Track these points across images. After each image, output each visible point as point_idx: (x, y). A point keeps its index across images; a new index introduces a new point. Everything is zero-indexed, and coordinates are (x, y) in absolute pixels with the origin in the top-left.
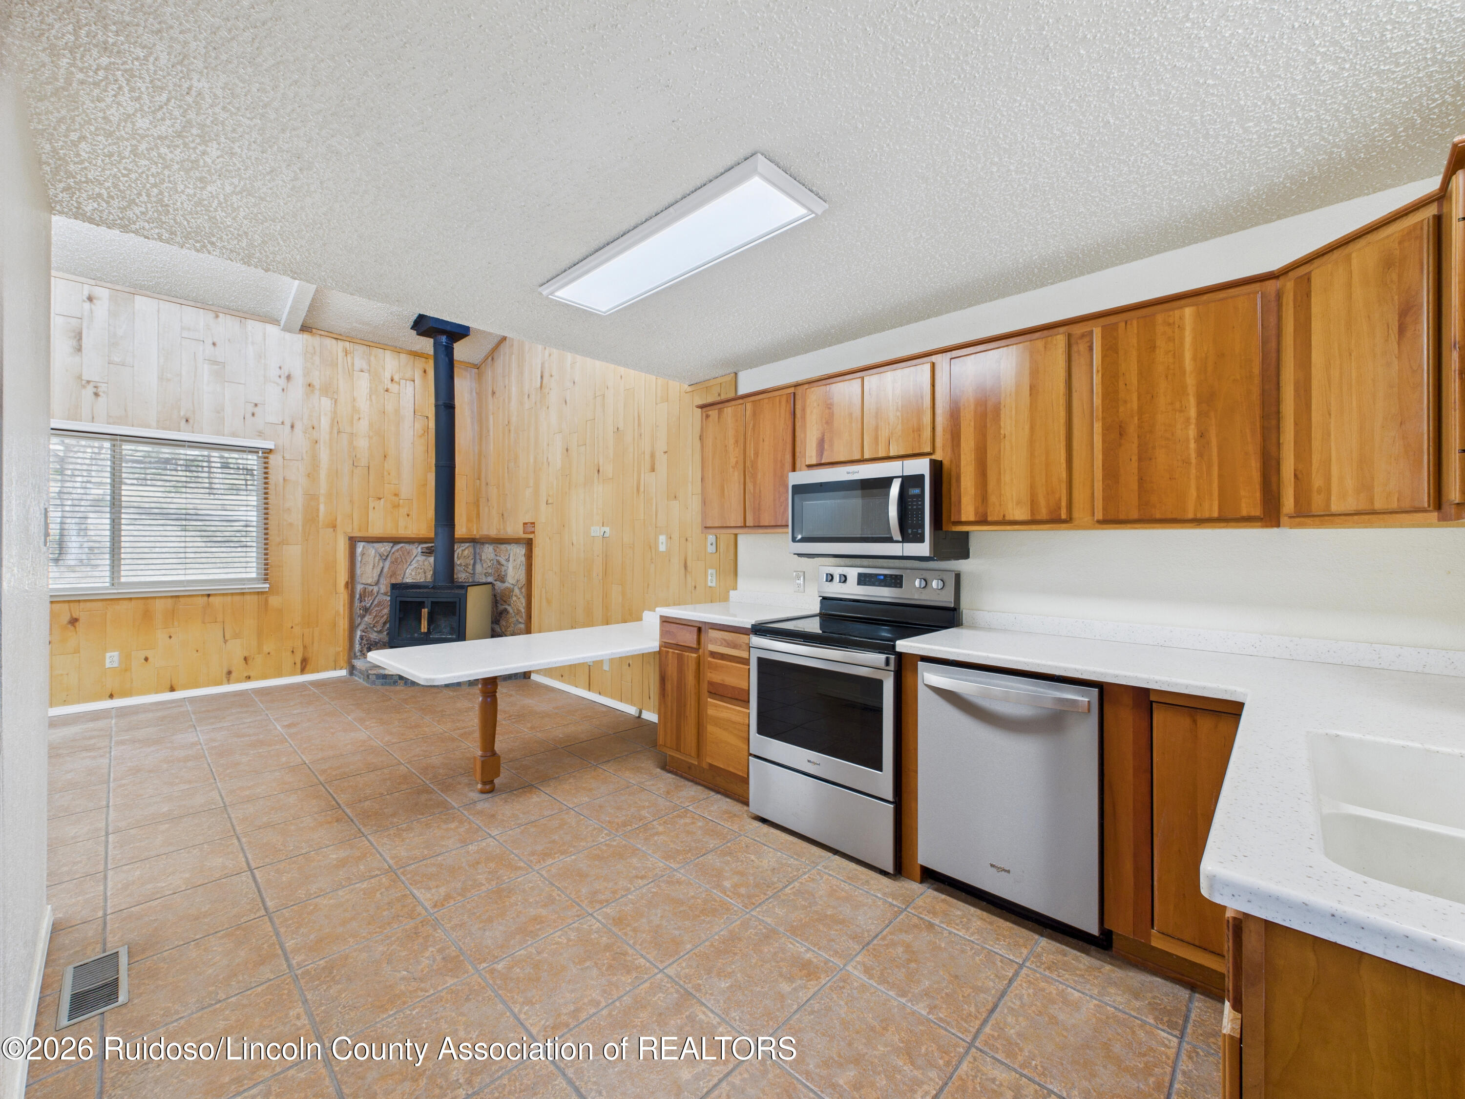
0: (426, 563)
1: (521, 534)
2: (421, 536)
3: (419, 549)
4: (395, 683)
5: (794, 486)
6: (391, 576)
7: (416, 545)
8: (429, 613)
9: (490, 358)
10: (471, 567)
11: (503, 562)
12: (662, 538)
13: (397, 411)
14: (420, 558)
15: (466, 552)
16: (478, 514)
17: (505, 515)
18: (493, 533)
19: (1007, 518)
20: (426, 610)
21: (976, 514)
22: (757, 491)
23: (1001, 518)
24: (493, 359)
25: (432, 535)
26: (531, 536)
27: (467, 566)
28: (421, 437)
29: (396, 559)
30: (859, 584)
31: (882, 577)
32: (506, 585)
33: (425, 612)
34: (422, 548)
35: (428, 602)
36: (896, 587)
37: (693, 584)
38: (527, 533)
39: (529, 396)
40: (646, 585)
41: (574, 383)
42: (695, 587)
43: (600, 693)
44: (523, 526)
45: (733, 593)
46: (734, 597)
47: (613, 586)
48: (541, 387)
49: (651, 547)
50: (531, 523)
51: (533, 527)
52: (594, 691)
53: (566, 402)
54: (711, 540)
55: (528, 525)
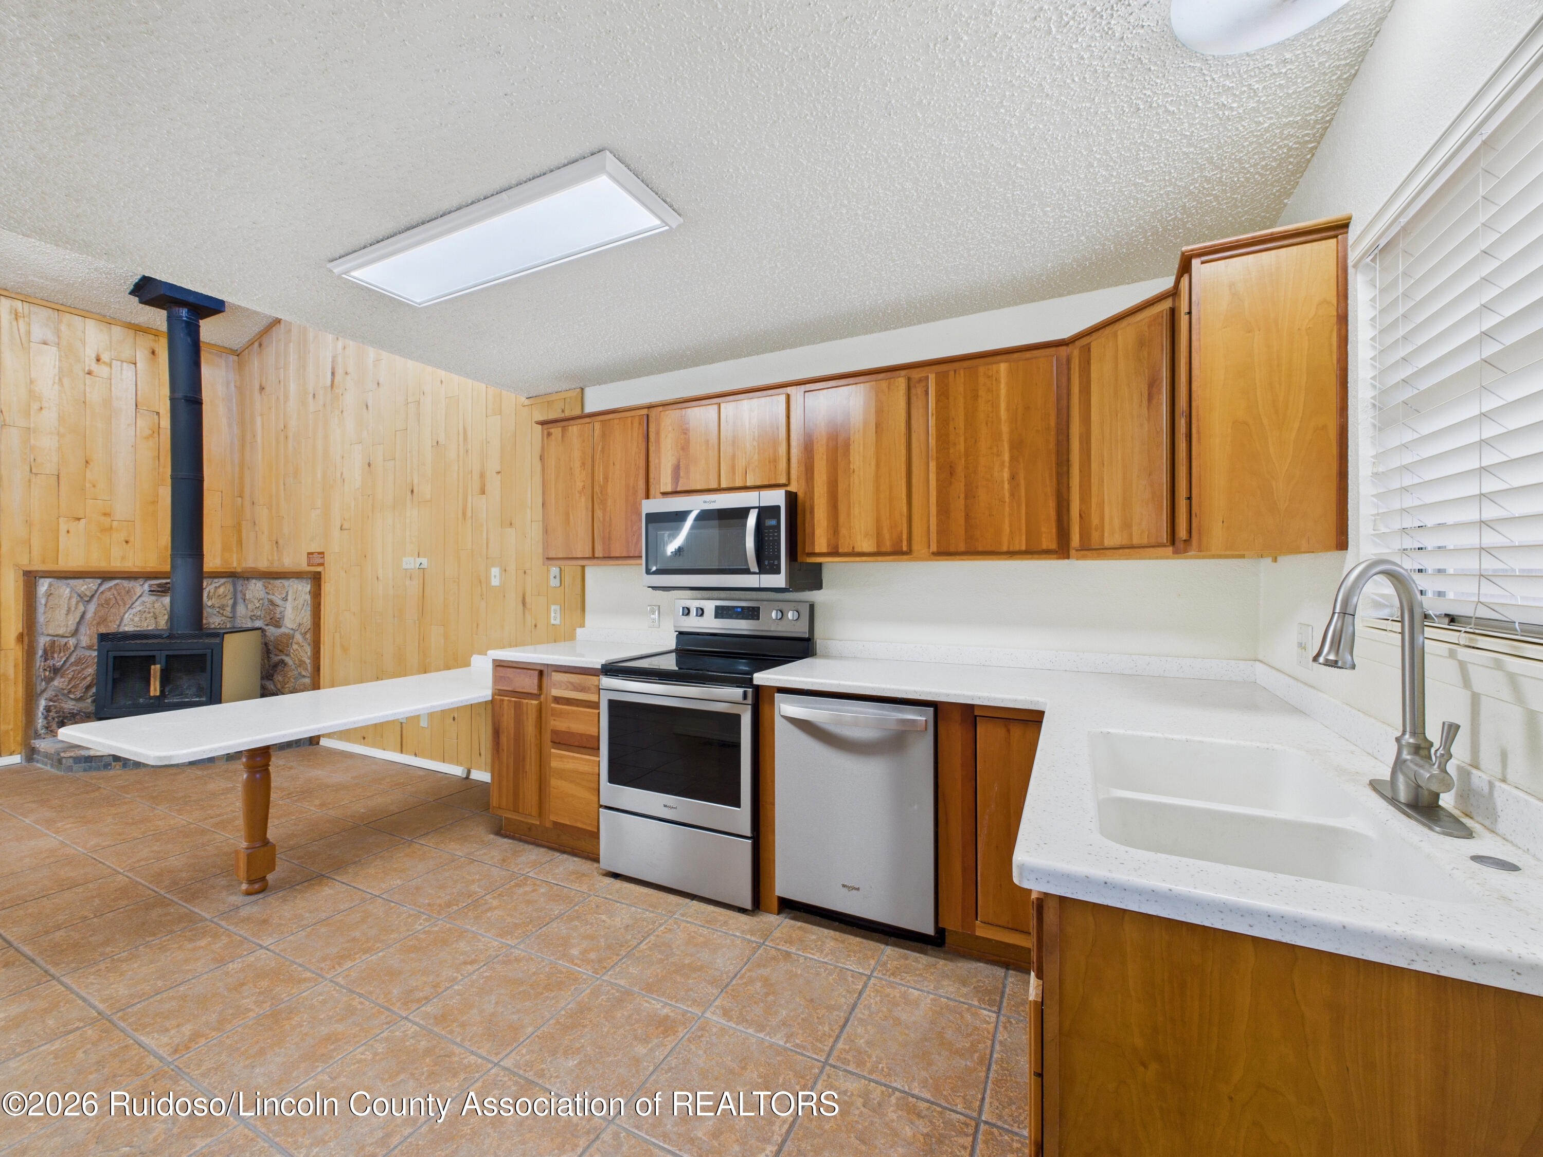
0: (156, 605)
1: (303, 566)
2: (149, 570)
3: (146, 587)
4: (107, 766)
5: (647, 515)
6: (98, 624)
7: (141, 581)
8: (162, 670)
9: (256, 344)
10: (229, 609)
11: (278, 601)
12: (495, 571)
13: (107, 402)
14: (149, 599)
15: (221, 590)
16: (240, 543)
17: (280, 542)
18: (263, 564)
19: (856, 550)
20: (158, 666)
21: (828, 545)
22: (608, 519)
23: (850, 550)
24: (260, 345)
25: (168, 568)
26: (319, 569)
27: (222, 607)
28: (147, 438)
29: (107, 601)
30: (716, 617)
31: (739, 610)
32: (283, 630)
33: (156, 669)
34: (150, 586)
35: (161, 656)
36: (753, 619)
37: (533, 622)
38: (313, 566)
39: (314, 395)
40: (475, 625)
41: (379, 384)
42: (535, 626)
43: (415, 755)
44: (308, 557)
45: (580, 630)
46: (582, 634)
47: (433, 627)
48: (332, 386)
49: (481, 581)
50: (319, 553)
51: (321, 558)
52: (408, 753)
53: (367, 406)
54: (554, 572)
55: (314, 555)
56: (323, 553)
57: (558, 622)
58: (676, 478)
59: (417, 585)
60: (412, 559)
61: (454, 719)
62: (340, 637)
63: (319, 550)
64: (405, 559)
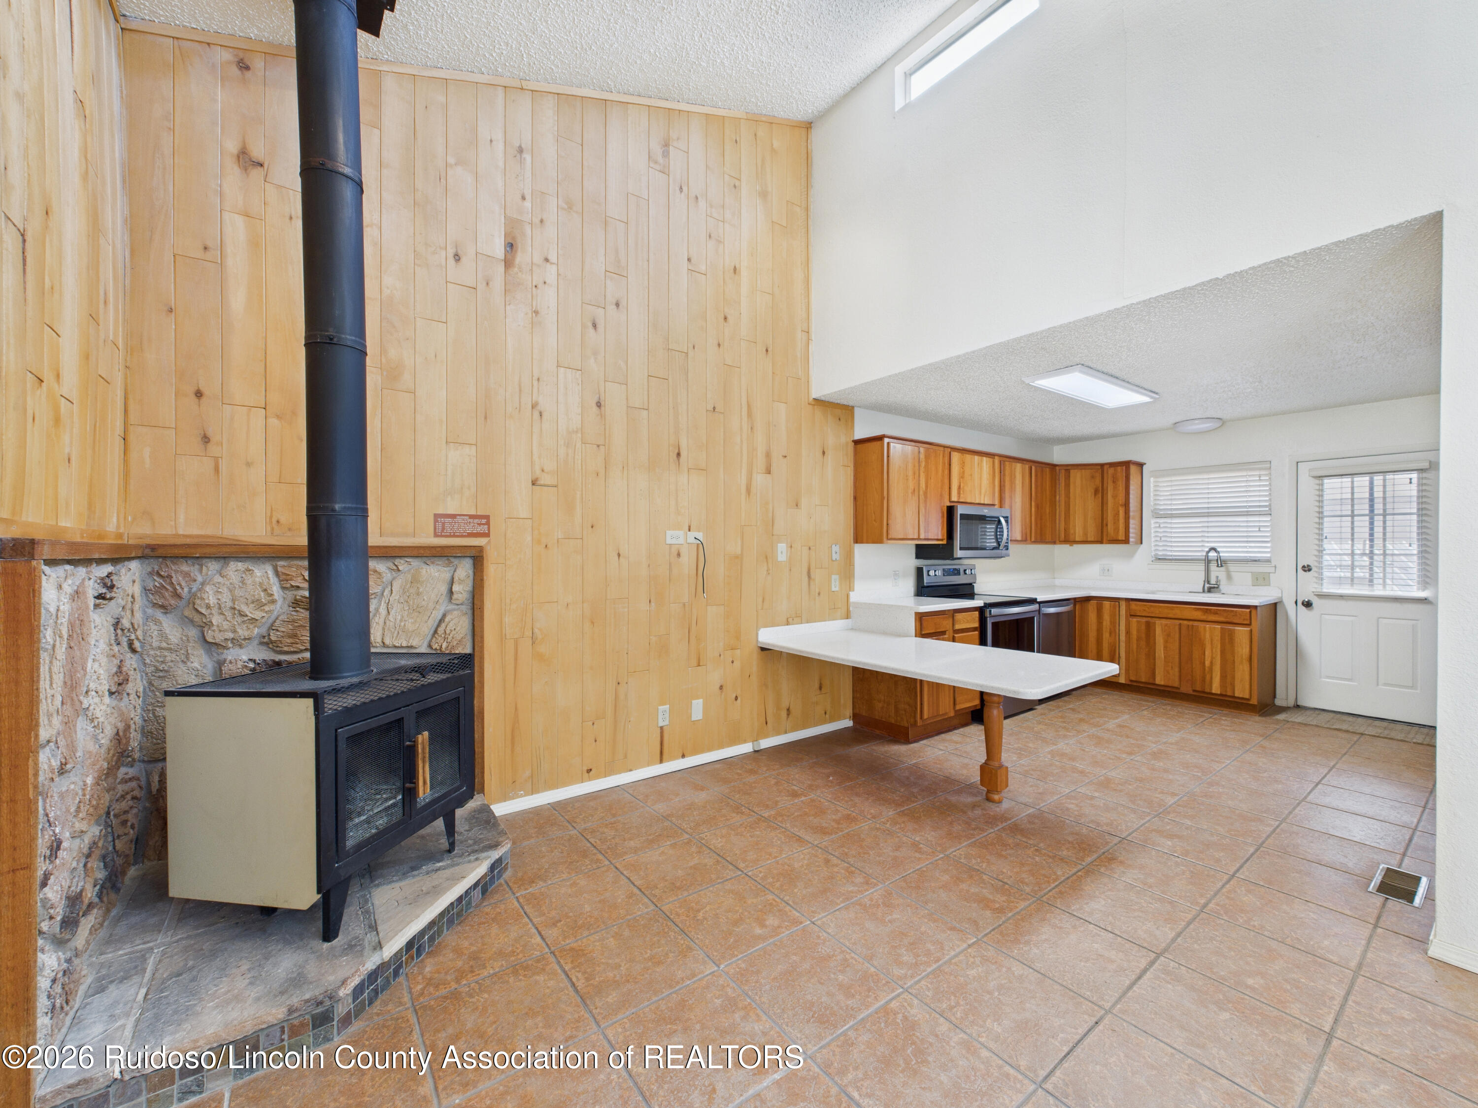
1: (423, 536)
5: (961, 514)
12: (782, 547)
26: (475, 542)
31: (952, 570)
35: (410, 715)
37: (817, 591)
38: (454, 536)
39: (457, 258)
40: (760, 599)
41: (617, 305)
42: (819, 594)
43: (683, 756)
44: (436, 521)
45: (852, 594)
46: (854, 597)
47: (709, 608)
48: (508, 263)
49: (767, 557)
50: (471, 517)
51: (480, 524)
52: (672, 758)
53: (595, 326)
54: (835, 548)
55: (459, 519)
56: (487, 517)
57: (837, 589)
58: (959, 493)
59: (688, 560)
60: (681, 533)
61: (736, 698)
62: (533, 643)
63: (473, 512)
64: (669, 533)
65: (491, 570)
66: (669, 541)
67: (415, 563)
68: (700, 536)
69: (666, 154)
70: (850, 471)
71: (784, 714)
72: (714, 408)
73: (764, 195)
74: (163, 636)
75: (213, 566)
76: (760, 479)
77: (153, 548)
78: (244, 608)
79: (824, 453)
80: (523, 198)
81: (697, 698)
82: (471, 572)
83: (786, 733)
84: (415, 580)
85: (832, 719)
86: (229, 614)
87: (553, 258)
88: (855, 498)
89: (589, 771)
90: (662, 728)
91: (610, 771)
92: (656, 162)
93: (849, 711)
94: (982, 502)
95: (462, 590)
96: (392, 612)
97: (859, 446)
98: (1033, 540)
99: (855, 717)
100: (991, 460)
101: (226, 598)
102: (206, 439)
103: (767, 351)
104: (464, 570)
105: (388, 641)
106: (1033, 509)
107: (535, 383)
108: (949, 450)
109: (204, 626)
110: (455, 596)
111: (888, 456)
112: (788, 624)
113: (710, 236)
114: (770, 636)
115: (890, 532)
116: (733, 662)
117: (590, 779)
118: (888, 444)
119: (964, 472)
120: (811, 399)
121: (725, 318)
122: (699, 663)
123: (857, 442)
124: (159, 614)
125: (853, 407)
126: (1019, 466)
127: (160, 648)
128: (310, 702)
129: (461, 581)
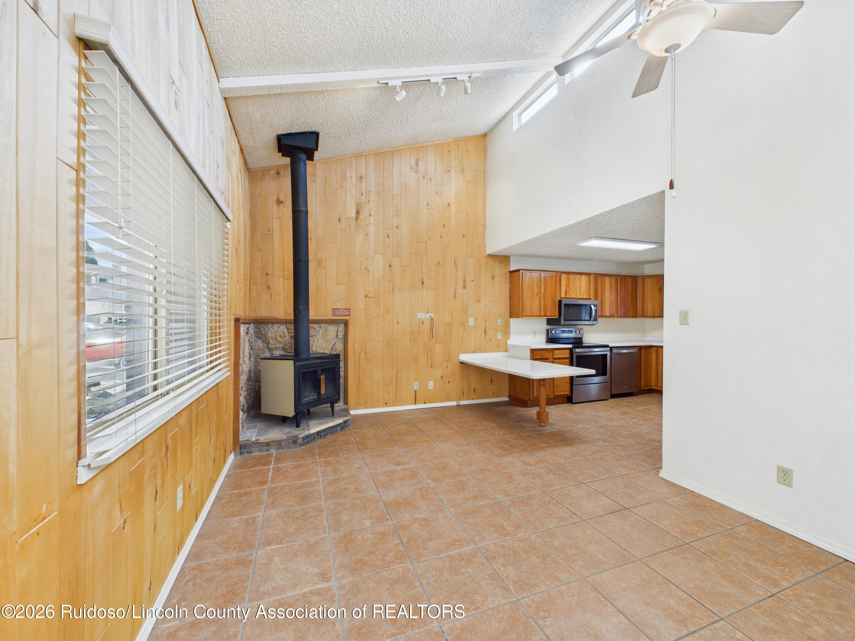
1: (329, 316)
5: (564, 304)
12: (471, 320)
22: (545, 304)
26: (345, 318)
33: (322, 378)
37: (490, 339)
38: (339, 316)
39: (340, 220)
40: (460, 342)
41: (397, 227)
42: (491, 340)
43: (425, 403)
44: (333, 311)
45: (508, 341)
46: (509, 342)
47: (436, 344)
48: (357, 219)
49: (464, 324)
50: (344, 309)
51: (347, 312)
52: (420, 403)
53: (388, 237)
54: (499, 320)
55: (340, 310)
56: (350, 309)
57: (500, 338)
58: (566, 294)
59: (427, 326)
60: (424, 314)
61: (449, 382)
62: (366, 354)
63: (345, 308)
64: (418, 314)
65: (351, 328)
66: (418, 317)
67: (326, 325)
68: (432, 315)
69: (417, 165)
70: (508, 286)
71: (472, 391)
72: (439, 263)
73: (462, 171)
74: (258, 346)
75: (270, 325)
76: (460, 291)
77: (256, 320)
78: (278, 338)
79: (493, 278)
80: (362, 194)
81: (431, 380)
82: (344, 328)
83: (473, 399)
84: (326, 331)
85: (497, 396)
86: (274, 340)
87: (373, 214)
88: (510, 298)
89: (386, 403)
90: (415, 391)
91: (394, 405)
92: (413, 169)
93: (507, 394)
94: (582, 297)
95: (341, 334)
96: (319, 341)
97: (512, 274)
98: (619, 315)
99: (510, 396)
100: (588, 277)
101: (273, 335)
102: (269, 288)
103: (464, 236)
104: (342, 327)
105: (318, 351)
106: (619, 300)
107: (366, 260)
108: (560, 273)
109: (268, 343)
110: (339, 337)
111: (522, 279)
112: (474, 352)
113: (437, 193)
114: (465, 357)
115: (523, 313)
116: (447, 367)
117: (386, 407)
118: (522, 273)
119: (569, 283)
120: (486, 255)
121: (444, 226)
122: (432, 365)
123: (511, 272)
124: (258, 340)
125: (509, 256)
126: (607, 279)
127: (258, 349)
128: (293, 361)
129: (341, 332)
